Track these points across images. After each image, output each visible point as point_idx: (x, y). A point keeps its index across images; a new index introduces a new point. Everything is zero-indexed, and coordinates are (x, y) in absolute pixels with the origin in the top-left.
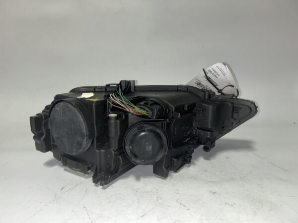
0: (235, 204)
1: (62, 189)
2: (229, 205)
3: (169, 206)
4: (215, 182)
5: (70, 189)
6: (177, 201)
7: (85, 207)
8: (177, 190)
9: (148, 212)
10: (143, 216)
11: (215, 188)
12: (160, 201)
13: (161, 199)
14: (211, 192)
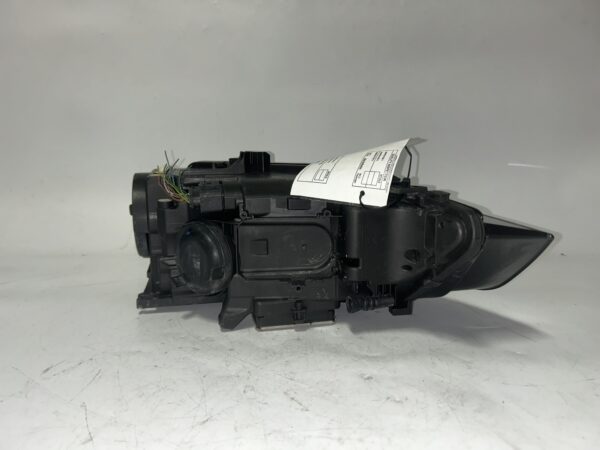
0: (407, 399)
1: (48, 370)
2: (395, 401)
3: (266, 403)
4: (374, 357)
5: (64, 371)
6: (285, 393)
7: (84, 406)
8: (292, 373)
9: (219, 414)
10: (204, 422)
11: (372, 369)
12: (250, 394)
13: (253, 389)
14: (362, 376)
